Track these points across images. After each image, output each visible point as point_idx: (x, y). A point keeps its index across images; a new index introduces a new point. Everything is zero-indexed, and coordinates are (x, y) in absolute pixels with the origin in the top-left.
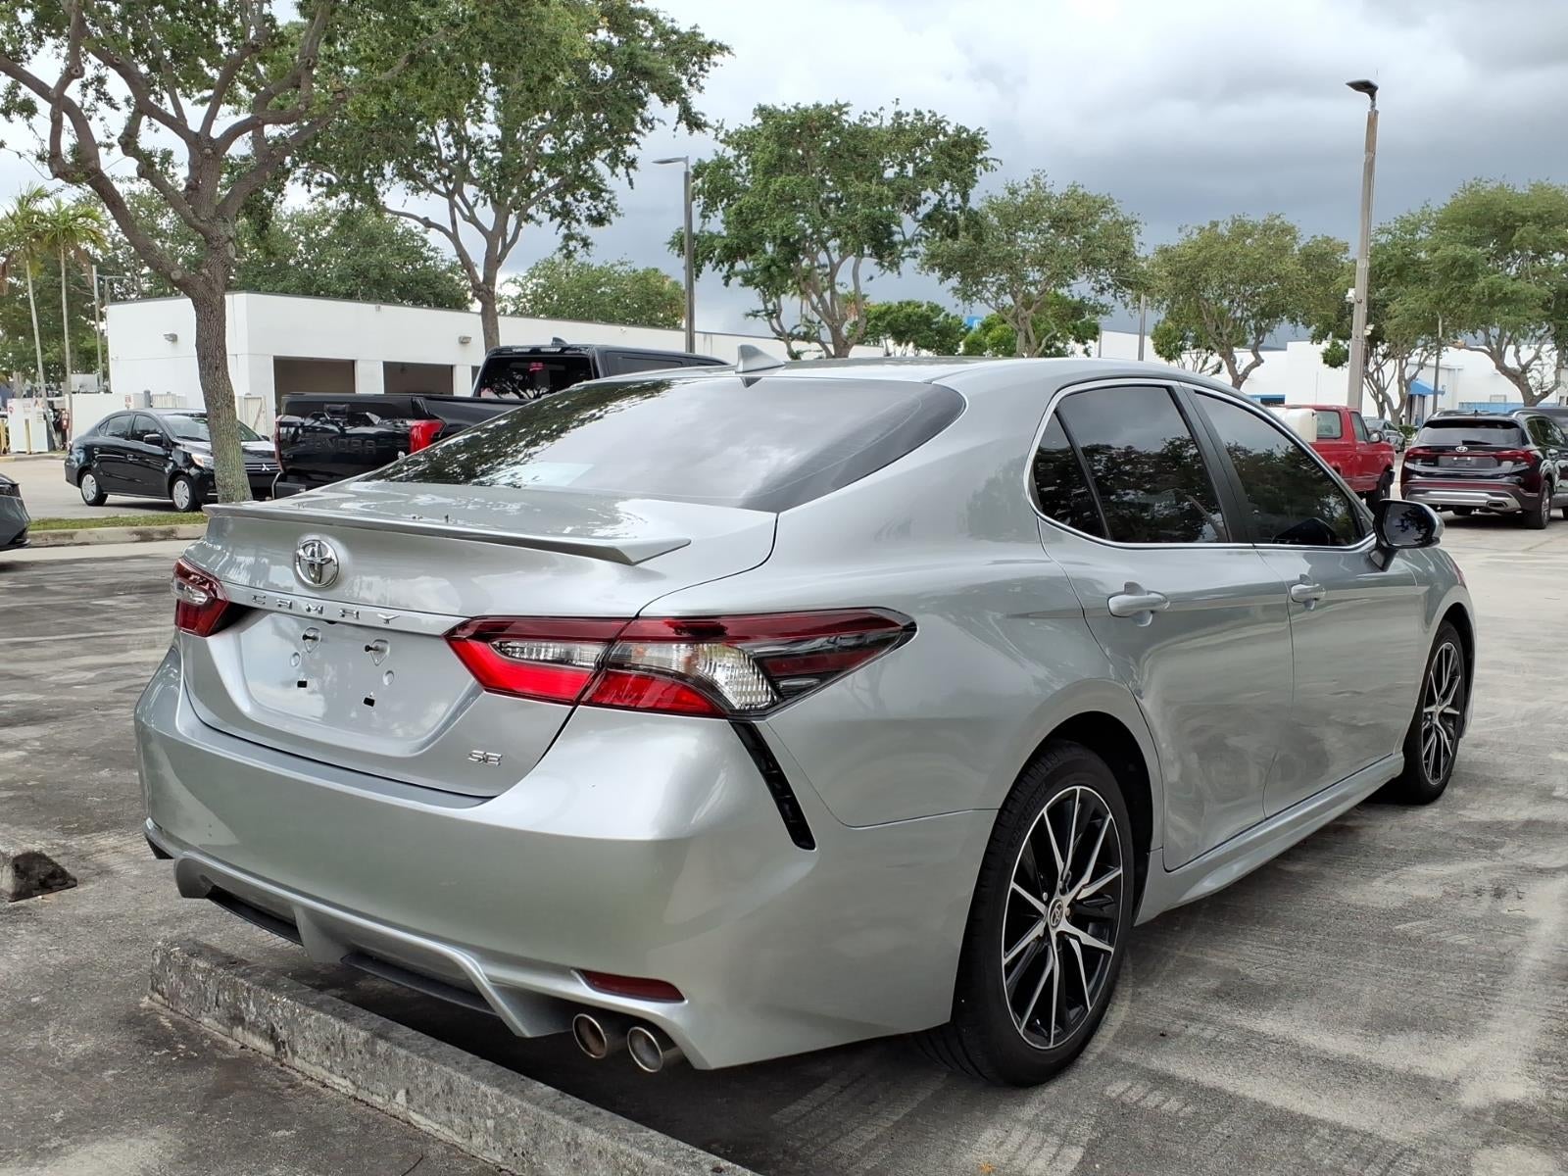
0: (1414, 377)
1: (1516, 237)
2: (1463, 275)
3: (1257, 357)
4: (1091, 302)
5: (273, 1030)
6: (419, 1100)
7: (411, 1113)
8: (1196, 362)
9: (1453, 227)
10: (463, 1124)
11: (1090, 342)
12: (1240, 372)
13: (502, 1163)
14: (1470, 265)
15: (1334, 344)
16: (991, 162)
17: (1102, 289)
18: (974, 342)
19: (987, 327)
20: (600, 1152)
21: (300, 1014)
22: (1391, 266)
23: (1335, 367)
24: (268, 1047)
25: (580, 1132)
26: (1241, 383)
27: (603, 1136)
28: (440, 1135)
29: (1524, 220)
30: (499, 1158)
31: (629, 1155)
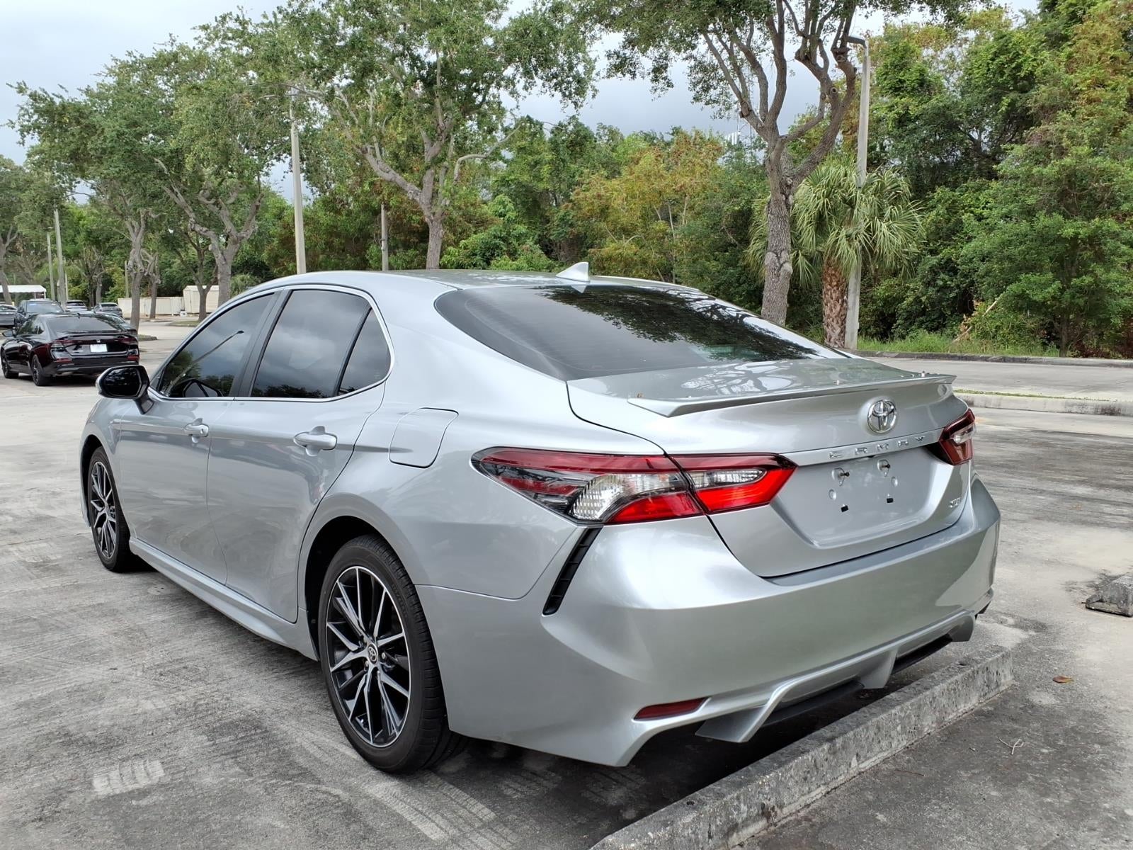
5: (763, 807)
6: (862, 754)
7: (861, 766)
10: (887, 742)
13: (907, 743)
21: (782, 775)
24: (762, 823)
28: (876, 762)
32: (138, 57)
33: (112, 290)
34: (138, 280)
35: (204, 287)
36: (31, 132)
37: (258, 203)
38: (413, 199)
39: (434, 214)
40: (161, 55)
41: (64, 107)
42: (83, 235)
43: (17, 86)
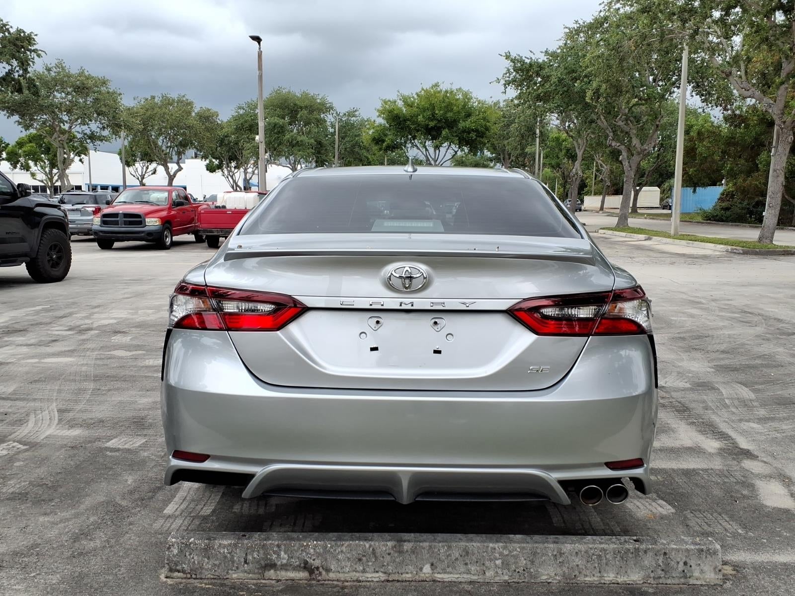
0: (251, 178)
1: (298, 116)
2: (279, 132)
3: (179, 166)
4: (98, 134)
5: (306, 563)
6: (440, 566)
7: (436, 575)
8: (142, 168)
9: (272, 109)
10: (478, 569)
11: (83, 156)
12: (172, 174)
13: (509, 579)
14: (282, 127)
15: (211, 161)
16: (40, 52)
17: (104, 128)
18: (12, 152)
19: (20, 144)
20: (577, 553)
21: (331, 547)
22: (247, 125)
23: (212, 172)
24: (303, 575)
25: (562, 547)
26: (173, 179)
27: (577, 545)
28: (460, 580)
29: (301, 108)
30: (506, 578)
31: (596, 548)
32: (582, 24)
33: (586, 190)
34: (578, 183)
35: (638, 188)
36: (511, 85)
37: (658, 123)
38: (766, 111)
39: (784, 122)
40: (596, 20)
41: (531, 65)
42: (564, 152)
43: (504, 54)
